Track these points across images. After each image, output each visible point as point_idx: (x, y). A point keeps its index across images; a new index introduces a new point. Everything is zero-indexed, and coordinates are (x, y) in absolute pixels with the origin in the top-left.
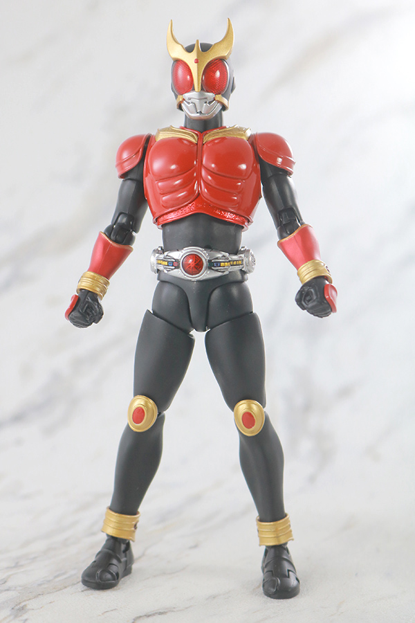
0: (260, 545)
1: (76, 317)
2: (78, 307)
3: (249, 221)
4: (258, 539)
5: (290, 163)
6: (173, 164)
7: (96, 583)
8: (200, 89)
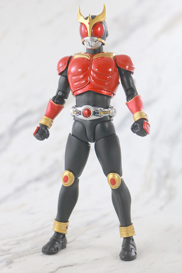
0: (121, 237)
1: (37, 136)
2: (38, 132)
3: (114, 94)
4: (120, 234)
5: (133, 68)
6: (80, 69)
7: (47, 252)
8: (91, 36)
